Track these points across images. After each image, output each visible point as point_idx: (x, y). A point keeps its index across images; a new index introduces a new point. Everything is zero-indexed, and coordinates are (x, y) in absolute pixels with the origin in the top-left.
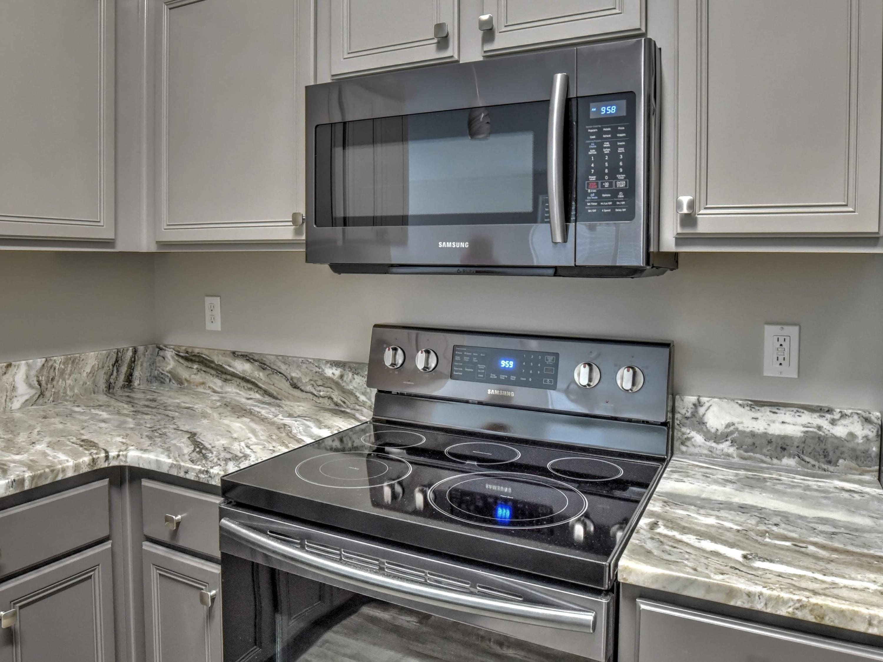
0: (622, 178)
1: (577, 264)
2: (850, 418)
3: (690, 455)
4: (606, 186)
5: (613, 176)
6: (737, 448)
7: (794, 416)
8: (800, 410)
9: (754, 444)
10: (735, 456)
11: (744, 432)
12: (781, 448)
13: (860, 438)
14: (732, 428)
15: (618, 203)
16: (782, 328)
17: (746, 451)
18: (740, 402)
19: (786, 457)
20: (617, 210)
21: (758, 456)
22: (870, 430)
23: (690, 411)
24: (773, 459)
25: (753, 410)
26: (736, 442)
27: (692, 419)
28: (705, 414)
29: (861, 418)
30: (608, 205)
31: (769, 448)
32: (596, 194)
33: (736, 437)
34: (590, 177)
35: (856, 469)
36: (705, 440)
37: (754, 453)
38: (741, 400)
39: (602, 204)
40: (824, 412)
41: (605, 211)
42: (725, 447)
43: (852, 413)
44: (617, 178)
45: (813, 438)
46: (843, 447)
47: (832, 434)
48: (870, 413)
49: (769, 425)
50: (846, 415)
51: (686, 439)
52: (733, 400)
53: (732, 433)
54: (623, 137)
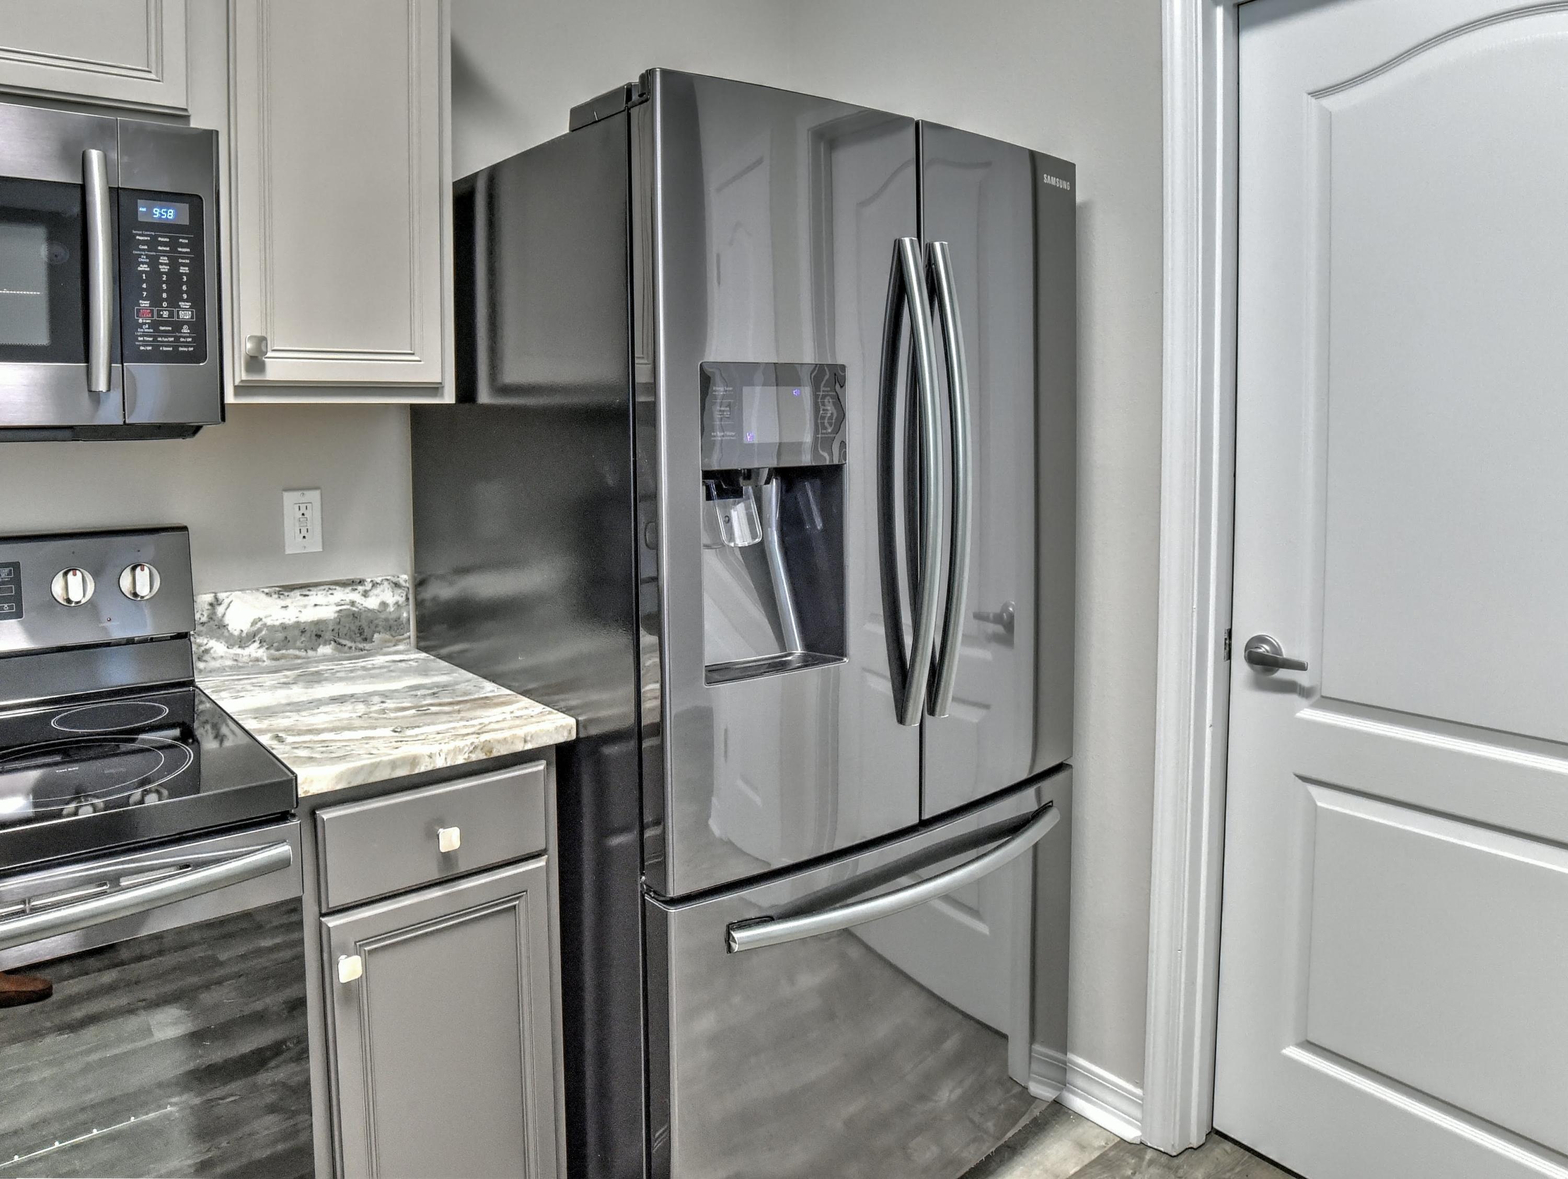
0: (187, 307)
1: (127, 422)
2: (381, 586)
3: (210, 672)
4: (164, 316)
5: (174, 303)
6: (267, 649)
7: (326, 595)
8: (332, 587)
9: (286, 638)
10: (265, 659)
11: (274, 626)
12: (316, 635)
13: (391, 606)
14: (259, 625)
15: (182, 340)
16: (303, 494)
17: (278, 650)
18: (266, 590)
19: (321, 646)
20: (181, 349)
21: (291, 652)
22: (399, 595)
23: (206, 614)
24: (308, 651)
25: (282, 596)
26: (265, 641)
27: (209, 624)
28: (225, 614)
29: (391, 584)
30: (168, 342)
31: (303, 639)
32: (151, 326)
33: (265, 634)
34: (141, 302)
35: (389, 641)
36: (228, 647)
37: (287, 650)
38: (267, 587)
39: (159, 339)
40: (356, 585)
41: (165, 349)
42: (254, 650)
43: (382, 580)
44: (179, 307)
45: (348, 616)
46: (376, 619)
47: (365, 607)
48: (398, 577)
49: (300, 611)
50: (377, 583)
51: (203, 652)
52: (257, 590)
53: (260, 630)
54: (186, 253)
